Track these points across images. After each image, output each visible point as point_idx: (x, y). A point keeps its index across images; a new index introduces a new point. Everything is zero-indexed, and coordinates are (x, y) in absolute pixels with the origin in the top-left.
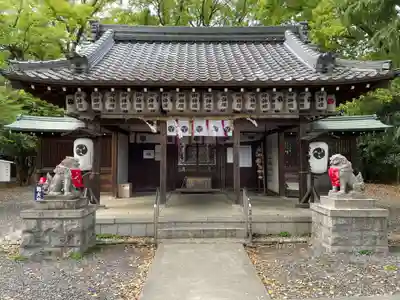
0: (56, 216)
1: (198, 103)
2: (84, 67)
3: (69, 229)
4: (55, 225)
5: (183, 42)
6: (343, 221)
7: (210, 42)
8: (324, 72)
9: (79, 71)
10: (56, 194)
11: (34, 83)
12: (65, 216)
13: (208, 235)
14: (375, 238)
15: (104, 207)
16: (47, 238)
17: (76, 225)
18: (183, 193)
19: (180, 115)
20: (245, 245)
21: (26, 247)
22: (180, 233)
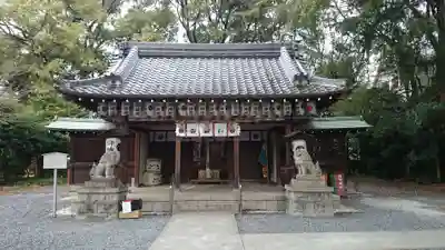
1: (205, 111)
2: (118, 83)
3: (110, 200)
6: (302, 195)
9: (114, 87)
10: (99, 177)
11: (81, 97)
12: (107, 192)
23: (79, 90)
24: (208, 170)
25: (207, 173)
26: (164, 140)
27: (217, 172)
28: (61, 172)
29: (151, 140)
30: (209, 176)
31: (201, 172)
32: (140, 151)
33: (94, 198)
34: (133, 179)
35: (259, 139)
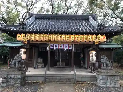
0: (13, 73)
4: (13, 76)
5: (57, 19)
6: (105, 77)
9: (23, 28)
10: (13, 66)
12: (16, 73)
14: (115, 82)
15: (29, 71)
16: (10, 80)
17: (19, 76)
24: (61, 62)
25: (60, 64)
27: (64, 63)
29: (40, 50)
30: (61, 65)
31: (58, 63)
32: (35, 54)
33: (9, 76)
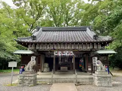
0: (28, 76)
1: (63, 47)
2: (35, 38)
3: (31, 79)
4: (27, 78)
5: (60, 31)
6: (100, 78)
7: (67, 31)
8: (96, 39)
9: (34, 40)
10: (27, 70)
11: (23, 43)
12: (30, 76)
13: (66, 82)
14: (108, 82)
15: (38, 75)
16: (25, 81)
17: (33, 78)
18: (60, 71)
19: (59, 50)
20: (75, 85)
21: (20, 83)
22: (58, 81)
23: (23, 41)
26: (50, 57)
27: (67, 67)
28: (14, 68)
29: (46, 57)
31: (61, 68)
32: (42, 61)
34: (40, 70)
35: (80, 57)
